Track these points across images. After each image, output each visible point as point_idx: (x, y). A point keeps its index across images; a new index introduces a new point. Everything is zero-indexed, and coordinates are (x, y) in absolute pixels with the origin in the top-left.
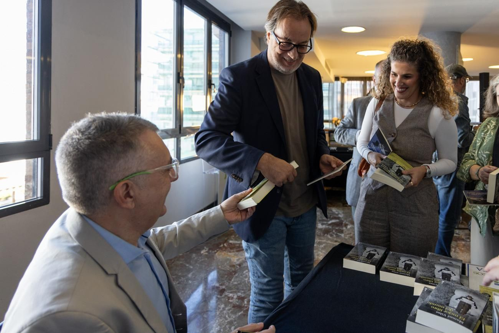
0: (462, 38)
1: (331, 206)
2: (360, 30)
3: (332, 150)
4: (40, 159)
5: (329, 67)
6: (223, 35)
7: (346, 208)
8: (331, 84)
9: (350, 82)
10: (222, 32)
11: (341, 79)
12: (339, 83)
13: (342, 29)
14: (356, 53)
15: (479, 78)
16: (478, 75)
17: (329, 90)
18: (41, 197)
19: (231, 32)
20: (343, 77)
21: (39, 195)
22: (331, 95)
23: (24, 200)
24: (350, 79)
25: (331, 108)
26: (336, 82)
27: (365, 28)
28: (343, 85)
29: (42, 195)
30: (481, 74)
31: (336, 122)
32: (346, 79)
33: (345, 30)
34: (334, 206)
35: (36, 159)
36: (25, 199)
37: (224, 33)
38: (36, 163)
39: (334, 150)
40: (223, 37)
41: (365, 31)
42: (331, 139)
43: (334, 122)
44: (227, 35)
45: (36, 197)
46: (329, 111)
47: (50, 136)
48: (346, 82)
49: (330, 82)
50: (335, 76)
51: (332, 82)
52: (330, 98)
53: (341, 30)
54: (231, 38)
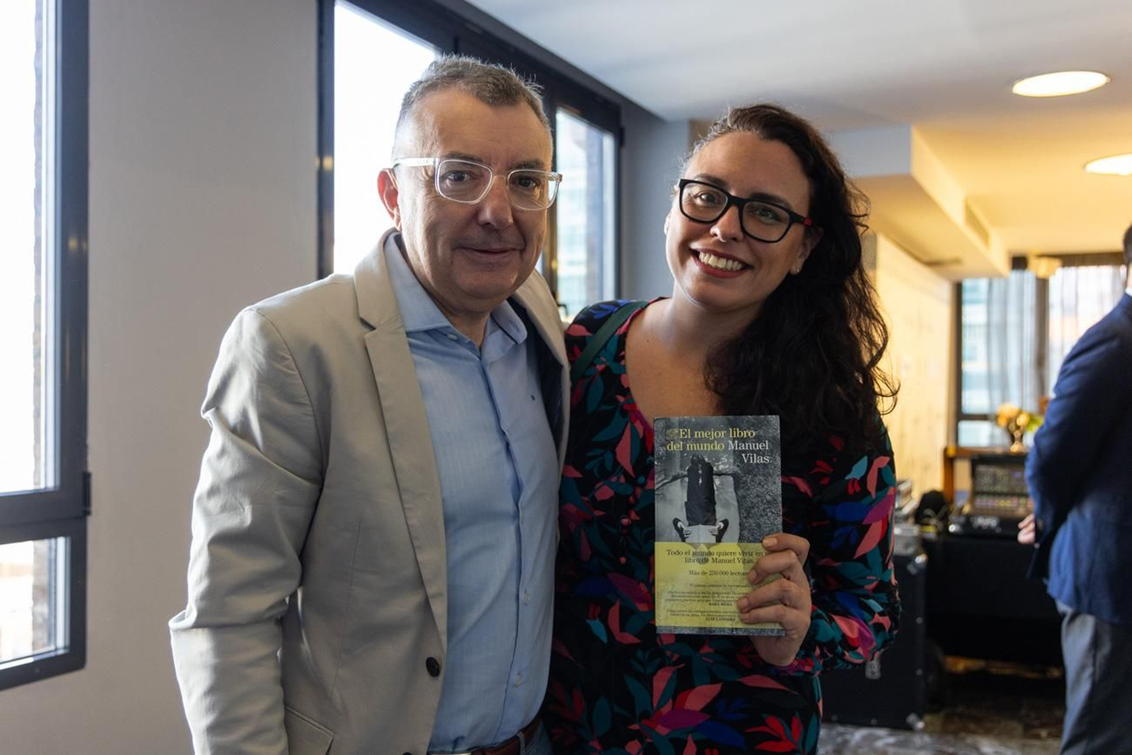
1: (973, 732)
3: (980, 527)
4: (61, 541)
5: (984, 221)
6: (597, 142)
7: (1037, 743)
8: (996, 284)
9: (1072, 271)
10: (595, 133)
11: (1033, 262)
12: (1029, 277)
13: (1013, 85)
14: (1084, 166)
17: (989, 302)
18: (65, 648)
19: (622, 130)
20: (1041, 256)
21: (61, 641)
22: (996, 318)
23: (30, 652)
24: (1070, 259)
25: (996, 367)
26: (1014, 276)
27: (1106, 75)
28: (1042, 286)
29: (68, 643)
31: (1012, 420)
32: (1057, 263)
33: (1025, 88)
34: (987, 732)
35: (53, 541)
36: (34, 649)
37: (601, 135)
38: (53, 553)
39: (989, 529)
40: (596, 148)
41: (1107, 84)
42: (979, 488)
43: (1003, 422)
44: (608, 142)
45: (52, 648)
46: (989, 376)
47: (86, 477)
48: (1054, 273)
49: (992, 276)
50: (1009, 252)
51: (1000, 276)
52: (994, 332)
53: (1012, 90)
54: (624, 151)
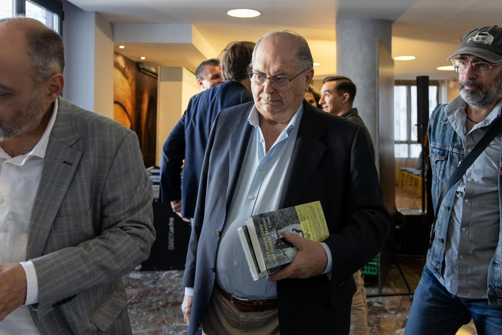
0: (394, 29)
2: (254, 14)
6: (51, 17)
10: (50, 13)
15: (416, 82)
16: (415, 79)
19: (63, 13)
27: (260, 12)
30: (418, 78)
33: (233, 13)
37: (53, 14)
41: (260, 15)
44: (56, 18)
54: (64, 22)
